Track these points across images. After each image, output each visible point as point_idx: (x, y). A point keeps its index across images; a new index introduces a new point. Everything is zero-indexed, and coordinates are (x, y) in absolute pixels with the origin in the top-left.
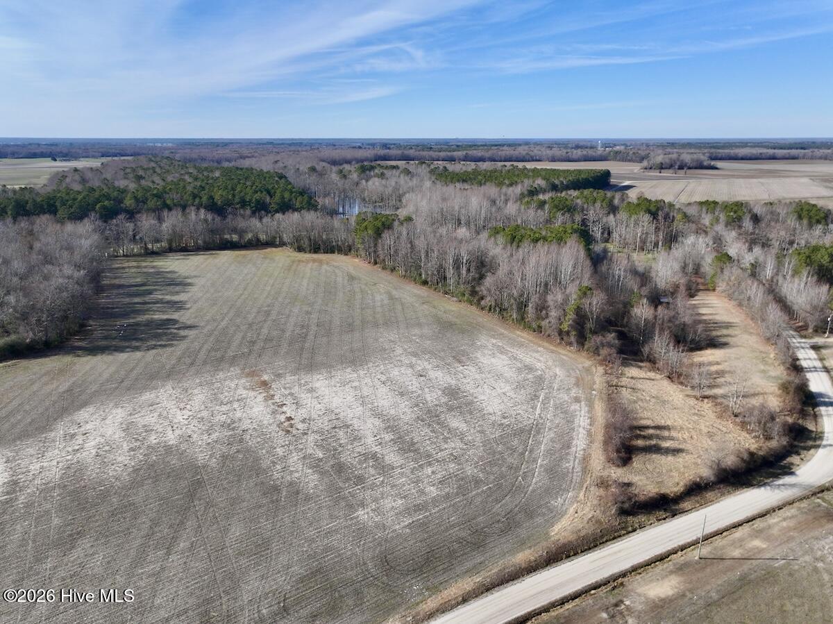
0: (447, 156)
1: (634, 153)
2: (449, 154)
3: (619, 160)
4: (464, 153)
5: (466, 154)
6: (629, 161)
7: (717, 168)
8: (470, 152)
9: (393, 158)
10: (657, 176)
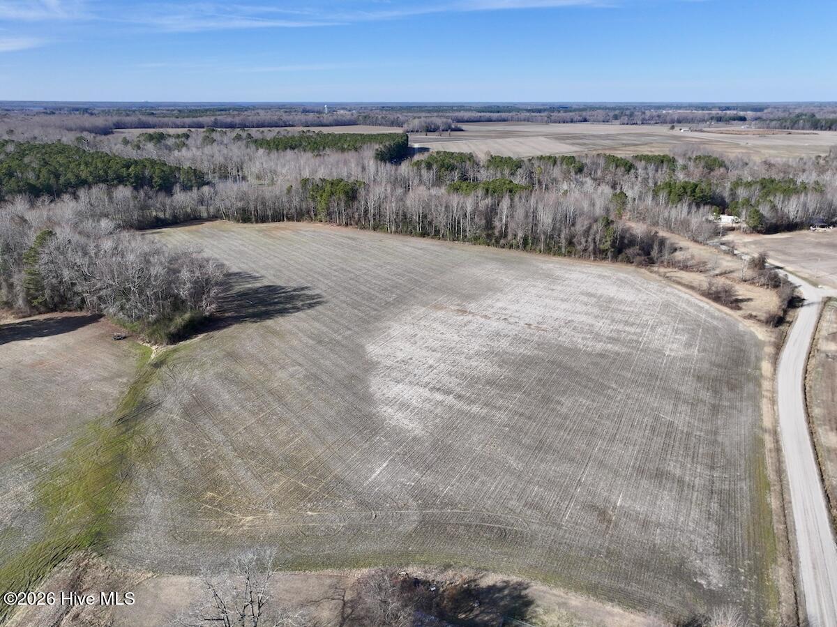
0: (194, 122)
1: (382, 117)
2: (195, 120)
3: (370, 125)
4: (213, 119)
5: (216, 119)
6: (380, 125)
7: (463, 130)
8: (219, 118)
9: (129, 125)
10: (424, 138)
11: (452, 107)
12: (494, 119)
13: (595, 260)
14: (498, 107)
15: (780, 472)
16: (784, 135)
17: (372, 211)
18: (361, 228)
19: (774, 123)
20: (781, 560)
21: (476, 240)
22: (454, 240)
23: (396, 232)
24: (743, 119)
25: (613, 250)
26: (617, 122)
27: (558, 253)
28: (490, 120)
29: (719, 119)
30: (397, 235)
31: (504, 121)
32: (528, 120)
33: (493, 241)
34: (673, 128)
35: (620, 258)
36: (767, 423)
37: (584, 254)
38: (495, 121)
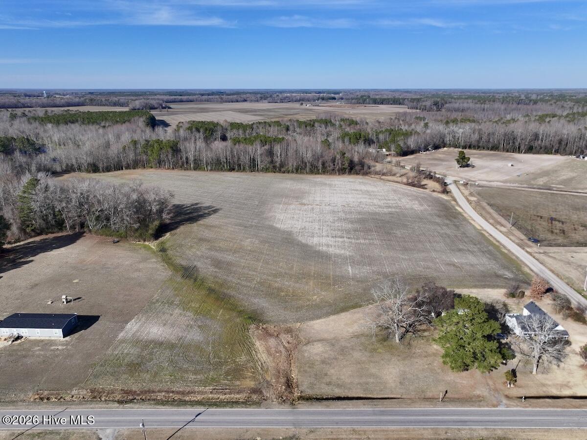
7: (172, 108)
11: (145, 92)
12: (184, 100)
13: (339, 175)
14: (176, 92)
15: (498, 242)
16: (363, 107)
17: (191, 158)
18: (185, 170)
19: (354, 101)
20: (523, 266)
21: (266, 170)
22: (252, 172)
23: (211, 170)
24: (334, 98)
25: (349, 168)
26: (266, 101)
27: (318, 173)
28: (181, 101)
29: (323, 99)
30: (212, 172)
31: (191, 101)
32: (208, 101)
33: (277, 169)
34: (302, 104)
35: (352, 172)
36: (479, 228)
37: (333, 172)
38: (185, 102)
